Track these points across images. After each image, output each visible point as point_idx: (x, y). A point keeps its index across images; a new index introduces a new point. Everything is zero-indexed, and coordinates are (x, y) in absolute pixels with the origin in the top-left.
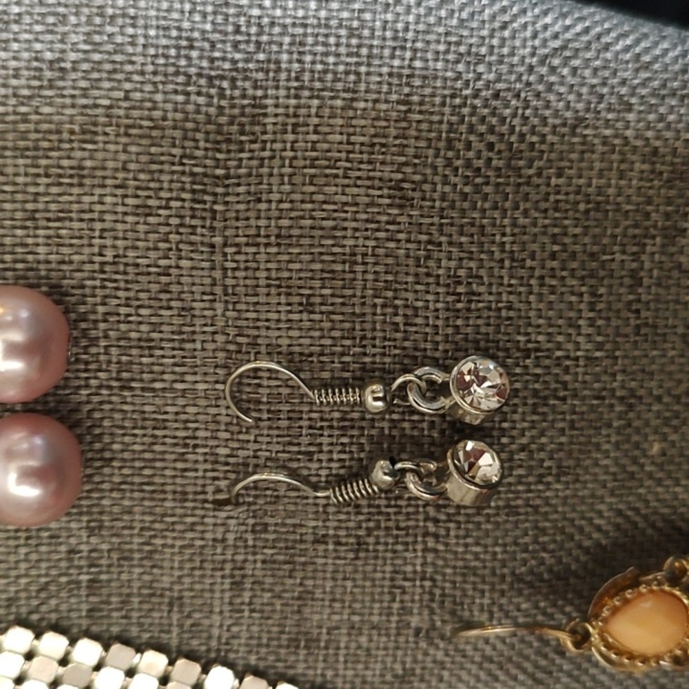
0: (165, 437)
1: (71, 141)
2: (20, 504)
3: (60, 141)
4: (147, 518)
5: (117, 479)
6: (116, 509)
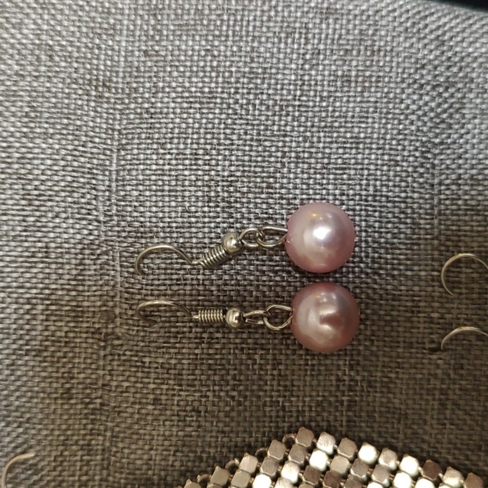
0: (399, 306)
1: (352, 122)
2: (321, 334)
3: (346, 122)
4: (386, 359)
5: (368, 333)
6: (367, 353)
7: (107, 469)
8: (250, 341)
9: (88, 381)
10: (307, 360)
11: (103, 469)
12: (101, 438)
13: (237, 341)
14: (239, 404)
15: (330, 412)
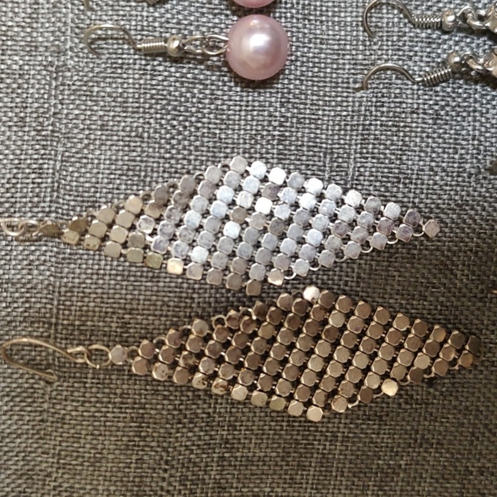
0: (327, 49)
4: (315, 98)
5: (298, 73)
6: (297, 91)
7: (58, 191)
8: (189, 76)
9: (41, 110)
10: (242, 96)
11: (53, 191)
12: (51, 162)
13: (178, 75)
14: (179, 133)
15: (262, 145)
